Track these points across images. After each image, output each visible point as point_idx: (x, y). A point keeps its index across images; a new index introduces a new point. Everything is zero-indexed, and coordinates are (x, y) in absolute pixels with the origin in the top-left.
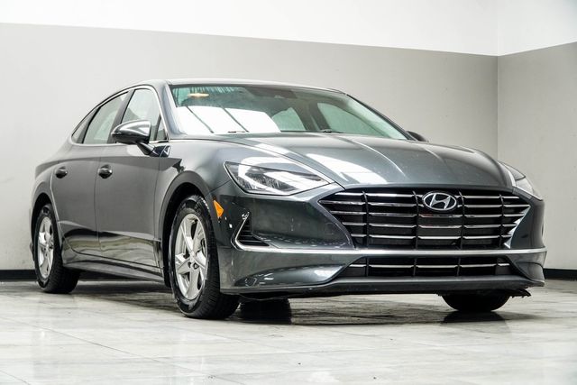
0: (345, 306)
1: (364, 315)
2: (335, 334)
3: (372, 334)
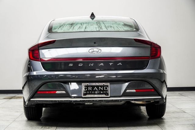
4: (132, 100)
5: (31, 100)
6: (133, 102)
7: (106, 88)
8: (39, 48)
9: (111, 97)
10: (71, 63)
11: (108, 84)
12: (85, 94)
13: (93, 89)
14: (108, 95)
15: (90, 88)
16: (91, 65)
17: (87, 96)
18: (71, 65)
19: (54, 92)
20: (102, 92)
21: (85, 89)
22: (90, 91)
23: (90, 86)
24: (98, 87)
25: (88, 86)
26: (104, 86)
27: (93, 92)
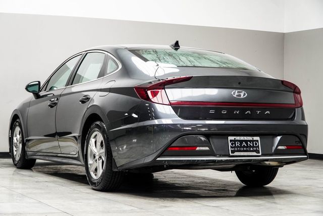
0: (200, 181)
1: (211, 188)
2: (197, 205)
3: (217, 205)
4: (267, 160)
5: (158, 159)
6: (267, 163)
7: (256, 144)
8: (165, 87)
9: (263, 155)
10: (212, 108)
11: (257, 138)
12: (233, 152)
13: (241, 144)
14: (259, 153)
15: (238, 143)
16: (236, 113)
17: (236, 154)
18: (212, 112)
19: (193, 148)
20: (252, 149)
21: (232, 144)
22: (238, 147)
23: (238, 141)
24: (246, 141)
25: (235, 141)
26: (253, 141)
27: (242, 149)
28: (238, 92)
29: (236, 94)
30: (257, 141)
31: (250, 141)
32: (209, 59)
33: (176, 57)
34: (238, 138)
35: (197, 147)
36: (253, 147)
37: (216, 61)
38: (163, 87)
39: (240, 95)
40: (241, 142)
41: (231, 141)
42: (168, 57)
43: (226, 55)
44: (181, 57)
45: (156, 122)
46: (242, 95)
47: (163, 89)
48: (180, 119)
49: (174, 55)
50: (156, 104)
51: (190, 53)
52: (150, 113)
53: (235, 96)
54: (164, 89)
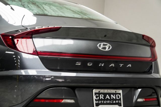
7: (118, 97)
8: (33, 36)
11: (121, 91)
12: (97, 105)
13: (105, 97)
14: (121, 106)
15: (102, 96)
18: (79, 64)
20: (114, 102)
21: (97, 97)
22: (102, 100)
23: (102, 93)
24: (110, 94)
25: (99, 94)
26: (116, 94)
27: (105, 102)
28: (104, 45)
29: (102, 46)
30: (120, 94)
31: (113, 94)
32: (70, 10)
33: (40, 6)
34: (102, 91)
35: (62, 99)
36: (116, 100)
37: (77, 12)
38: (31, 36)
39: (105, 48)
40: (105, 94)
41: (96, 94)
42: (32, 5)
43: (80, 5)
44: (44, 6)
45: (23, 72)
46: (107, 48)
47: (30, 38)
48: (48, 70)
49: (37, 4)
50: (23, 54)
51: (51, 3)
52: (16, 63)
53: (100, 48)
54: (32, 38)
